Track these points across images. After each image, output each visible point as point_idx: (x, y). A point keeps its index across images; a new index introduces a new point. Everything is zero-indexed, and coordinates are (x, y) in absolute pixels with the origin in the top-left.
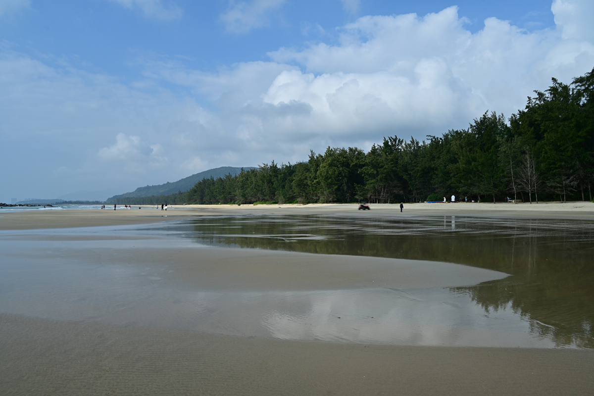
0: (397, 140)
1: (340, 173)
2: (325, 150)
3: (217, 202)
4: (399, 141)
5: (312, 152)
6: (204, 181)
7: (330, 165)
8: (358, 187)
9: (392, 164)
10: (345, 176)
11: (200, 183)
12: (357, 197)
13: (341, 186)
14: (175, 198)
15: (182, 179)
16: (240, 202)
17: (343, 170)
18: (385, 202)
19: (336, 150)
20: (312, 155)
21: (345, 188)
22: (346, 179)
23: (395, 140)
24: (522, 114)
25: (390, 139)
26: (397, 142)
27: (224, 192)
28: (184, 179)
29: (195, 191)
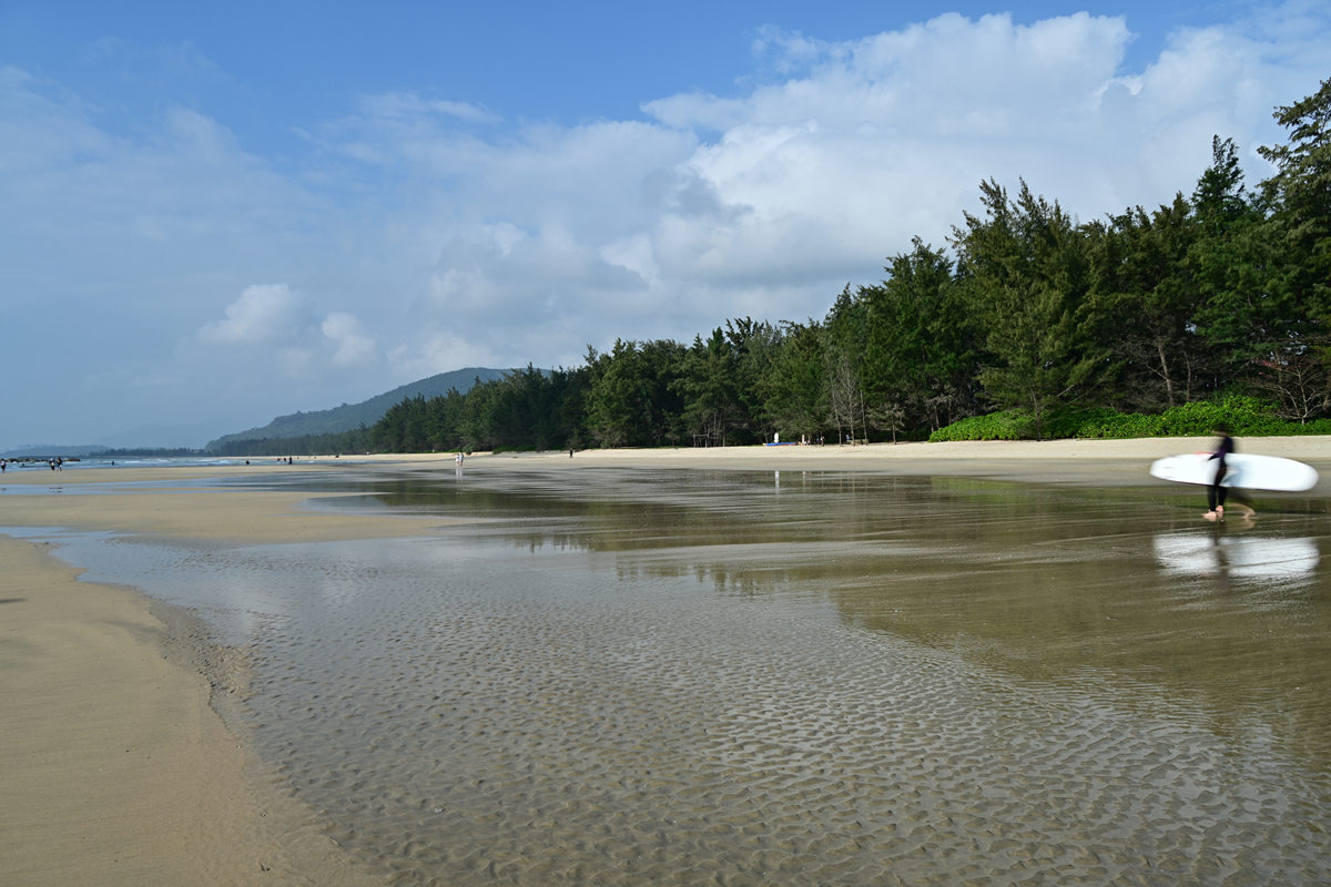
0: (752, 325)
1: (638, 391)
2: (612, 346)
3: (428, 449)
4: (755, 326)
5: (590, 348)
6: (406, 404)
7: (621, 375)
8: (670, 416)
9: (724, 374)
10: (648, 396)
11: (396, 409)
12: (668, 436)
13: (641, 414)
14: (353, 440)
15: (376, 397)
16: (470, 448)
17: (643, 384)
18: (719, 444)
19: (631, 346)
20: (591, 354)
21: (649, 419)
22: (649, 401)
23: (747, 326)
24: (875, 295)
25: (738, 323)
26: (752, 329)
27: (441, 427)
28: (381, 396)
29: (385, 425)
